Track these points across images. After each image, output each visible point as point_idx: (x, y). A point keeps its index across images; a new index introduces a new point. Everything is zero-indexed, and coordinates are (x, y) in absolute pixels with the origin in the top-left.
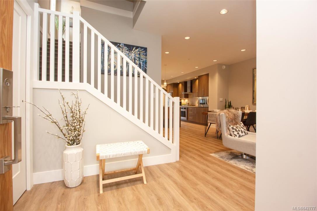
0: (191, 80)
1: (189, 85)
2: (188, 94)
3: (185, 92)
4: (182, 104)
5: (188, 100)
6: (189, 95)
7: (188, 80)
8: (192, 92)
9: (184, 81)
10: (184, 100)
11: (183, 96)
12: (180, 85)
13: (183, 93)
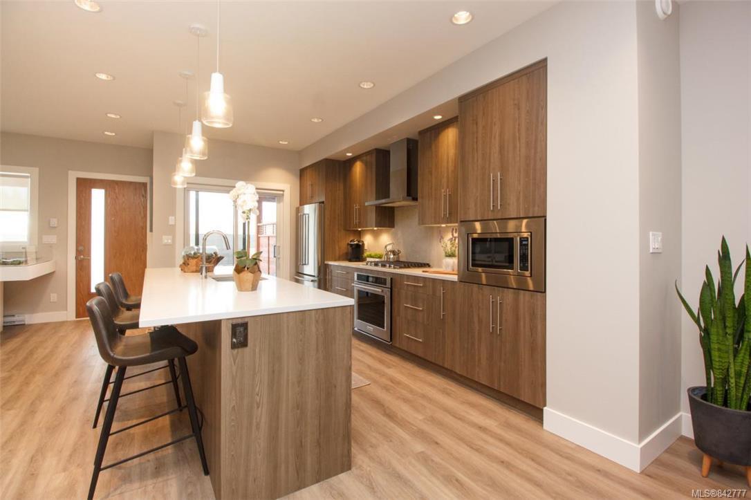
0: (409, 140)
1: (398, 164)
2: (392, 209)
3: (377, 198)
4: (365, 255)
5: (394, 237)
6: (396, 212)
7: (395, 139)
8: (415, 199)
9: (373, 148)
10: (376, 235)
11: (372, 216)
12: (358, 168)
13: (371, 202)
